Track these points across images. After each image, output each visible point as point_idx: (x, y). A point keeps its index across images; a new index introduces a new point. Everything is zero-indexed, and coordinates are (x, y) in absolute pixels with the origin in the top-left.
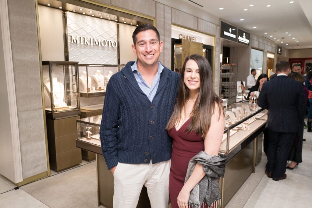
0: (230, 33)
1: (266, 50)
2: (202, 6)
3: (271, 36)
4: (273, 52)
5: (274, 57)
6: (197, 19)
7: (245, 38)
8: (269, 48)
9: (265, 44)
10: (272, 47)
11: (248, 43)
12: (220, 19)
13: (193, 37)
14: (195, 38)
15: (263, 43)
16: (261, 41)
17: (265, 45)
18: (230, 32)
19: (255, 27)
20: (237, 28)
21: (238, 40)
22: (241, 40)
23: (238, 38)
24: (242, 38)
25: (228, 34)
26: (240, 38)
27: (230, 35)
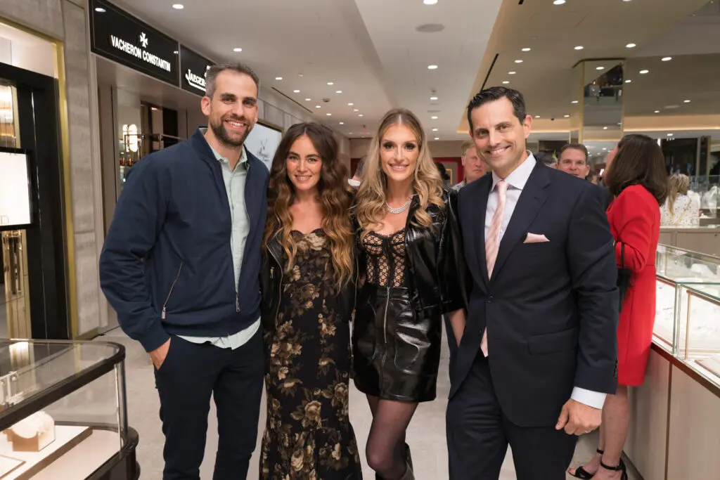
0: (143, 49)
3: (296, 91)
9: (284, 112)
15: (279, 109)
16: (272, 101)
17: (286, 115)
18: (144, 45)
19: (238, 50)
20: (177, 43)
21: (187, 81)
22: (198, 85)
23: (186, 75)
24: (200, 79)
25: (132, 50)
26: (190, 77)
27: (145, 56)
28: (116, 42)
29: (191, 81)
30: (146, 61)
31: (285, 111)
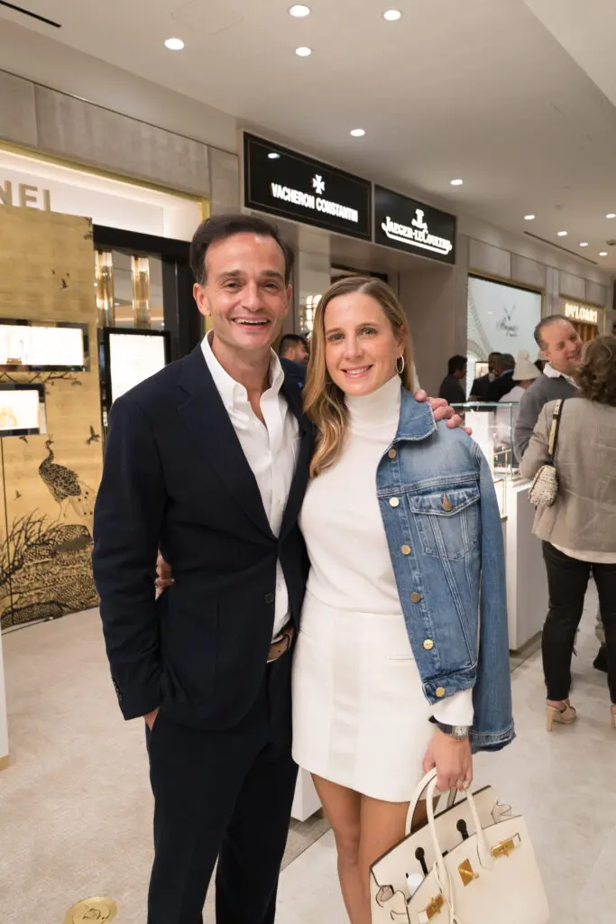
0: (316, 196)
1: (553, 291)
2: (58, 26)
3: (561, 233)
4: (595, 298)
5: (600, 317)
6: (37, 92)
7: (426, 231)
8: (573, 285)
9: (546, 266)
10: (587, 282)
11: (445, 253)
12: (241, 122)
13: (23, 188)
14: (47, 194)
15: (537, 262)
16: (524, 252)
17: (550, 270)
18: (319, 191)
19: (457, 182)
20: (369, 183)
21: (384, 232)
22: (402, 236)
23: (383, 225)
24: (405, 228)
25: (299, 199)
26: (390, 227)
27: (320, 205)
28: (278, 191)
29: (391, 233)
30: (321, 212)
31: (548, 263)
